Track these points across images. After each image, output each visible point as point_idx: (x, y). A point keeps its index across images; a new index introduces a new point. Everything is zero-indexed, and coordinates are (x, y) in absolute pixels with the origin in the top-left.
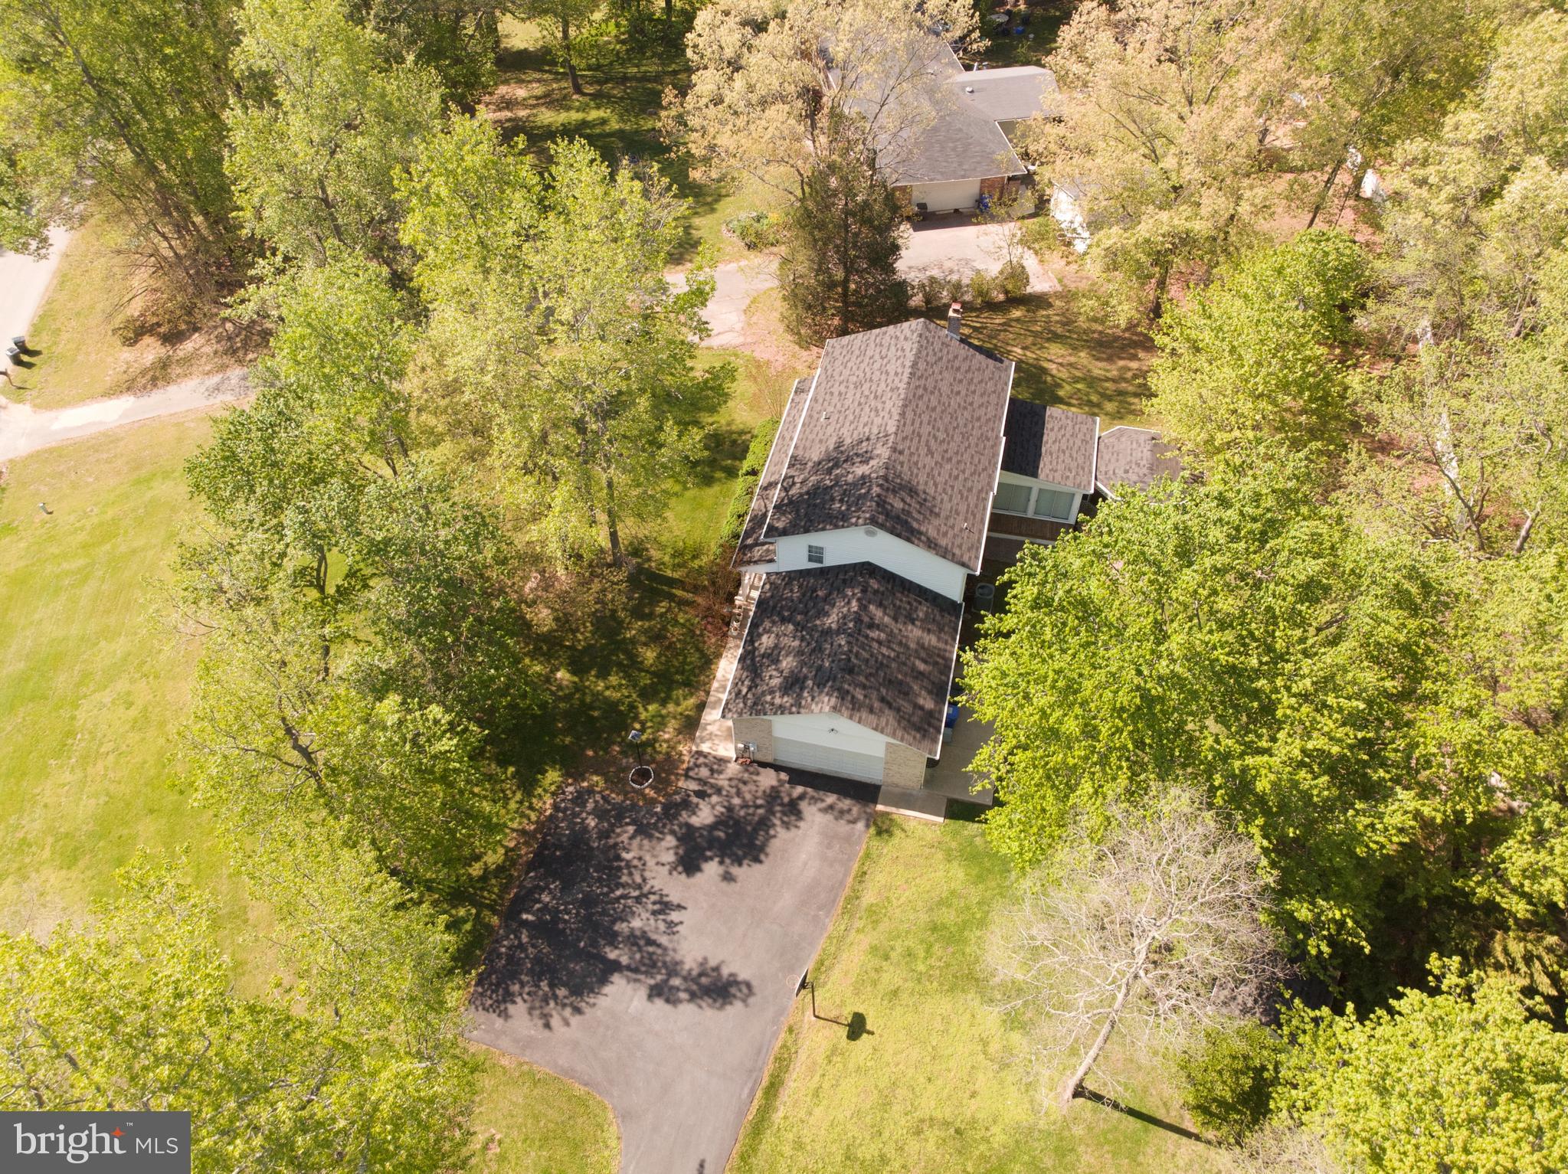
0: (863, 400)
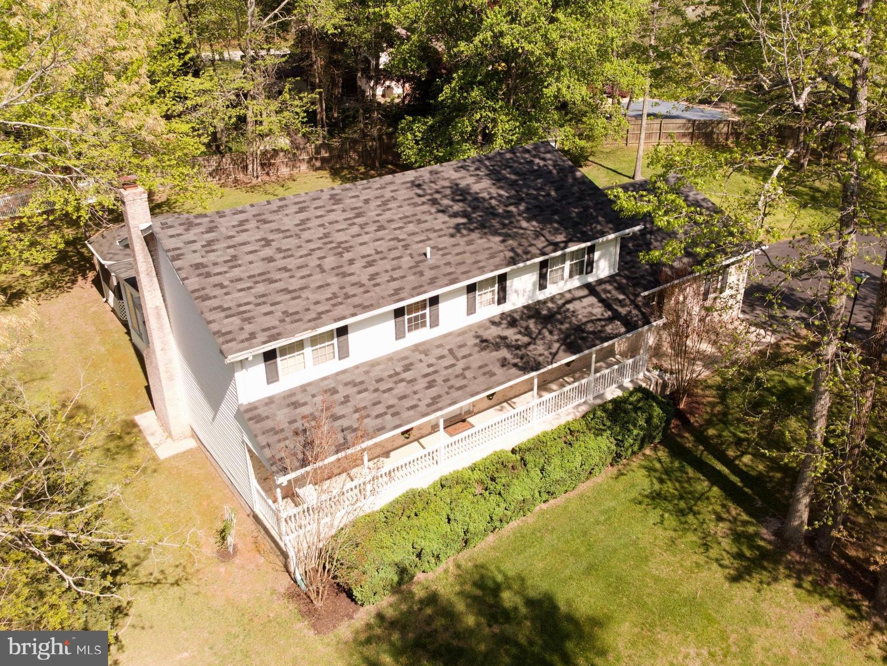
0: (372, 228)
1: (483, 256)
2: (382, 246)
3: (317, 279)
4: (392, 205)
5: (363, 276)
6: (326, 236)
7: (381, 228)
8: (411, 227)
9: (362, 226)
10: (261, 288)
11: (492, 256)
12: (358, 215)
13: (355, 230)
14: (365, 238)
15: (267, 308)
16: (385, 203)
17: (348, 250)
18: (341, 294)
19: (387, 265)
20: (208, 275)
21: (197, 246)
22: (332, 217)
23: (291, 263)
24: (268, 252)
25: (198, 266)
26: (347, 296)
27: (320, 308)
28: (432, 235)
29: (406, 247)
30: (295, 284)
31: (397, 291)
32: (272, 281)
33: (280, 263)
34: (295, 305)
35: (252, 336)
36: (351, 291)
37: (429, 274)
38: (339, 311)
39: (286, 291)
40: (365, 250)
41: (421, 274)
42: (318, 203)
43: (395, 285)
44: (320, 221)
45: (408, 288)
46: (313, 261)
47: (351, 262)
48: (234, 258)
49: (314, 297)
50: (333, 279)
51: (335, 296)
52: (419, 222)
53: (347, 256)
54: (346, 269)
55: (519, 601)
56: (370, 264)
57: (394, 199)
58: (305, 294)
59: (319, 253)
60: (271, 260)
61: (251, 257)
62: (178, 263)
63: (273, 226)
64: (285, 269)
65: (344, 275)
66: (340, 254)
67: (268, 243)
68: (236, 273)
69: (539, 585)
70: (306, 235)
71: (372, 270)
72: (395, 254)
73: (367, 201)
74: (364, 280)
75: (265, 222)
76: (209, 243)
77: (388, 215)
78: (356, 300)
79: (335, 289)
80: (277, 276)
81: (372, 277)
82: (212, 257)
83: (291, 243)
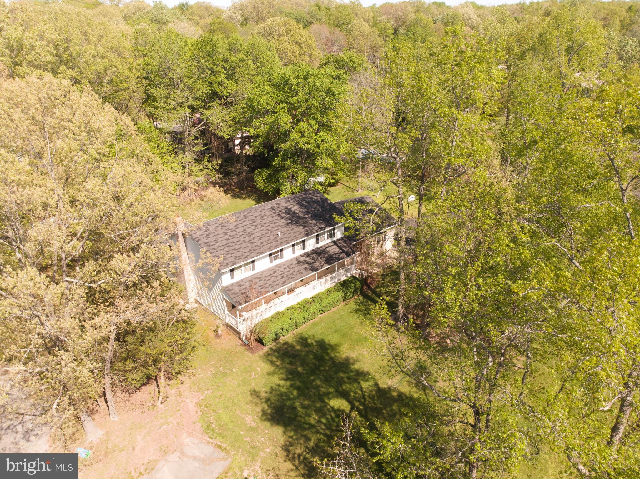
1: (297, 234)
2: (263, 232)
3: (244, 245)
4: (265, 218)
5: (259, 243)
6: (244, 230)
7: (262, 226)
8: (272, 225)
9: (256, 226)
10: (227, 249)
11: (300, 234)
12: (254, 222)
13: (254, 227)
14: (257, 230)
15: (230, 255)
16: (262, 217)
17: (252, 234)
18: (252, 249)
19: (266, 239)
20: (210, 246)
21: (204, 236)
22: (245, 223)
23: (235, 240)
24: (226, 237)
25: (206, 243)
26: (254, 250)
27: (247, 254)
28: (279, 228)
29: (271, 232)
30: (237, 247)
31: (270, 247)
32: (230, 246)
33: (231, 240)
34: (238, 254)
35: (227, 264)
36: (255, 248)
37: (280, 241)
38: (252, 255)
39: (235, 249)
40: (258, 234)
41: (277, 241)
42: (240, 219)
43: (269, 245)
44: (241, 225)
45: (273, 246)
46: (242, 239)
47: (254, 238)
48: (216, 240)
49: (244, 251)
50: (249, 245)
51: (250, 250)
52: (275, 223)
53: (252, 237)
54: (252, 241)
55: (313, 341)
56: (260, 239)
57: (265, 215)
58: (241, 250)
59: (243, 236)
60: (228, 239)
61: (221, 239)
62: (199, 242)
63: (227, 228)
64: (233, 242)
65: (252, 243)
66: (250, 236)
67: (226, 234)
68: (218, 244)
69: (319, 337)
70: (238, 230)
71: (261, 241)
72: (268, 235)
73: (256, 217)
74: (259, 245)
75: (224, 226)
76: (208, 235)
77: (264, 221)
78: (257, 251)
79: (250, 248)
80: (231, 245)
81: (262, 243)
82: (209, 239)
83: (233, 233)
